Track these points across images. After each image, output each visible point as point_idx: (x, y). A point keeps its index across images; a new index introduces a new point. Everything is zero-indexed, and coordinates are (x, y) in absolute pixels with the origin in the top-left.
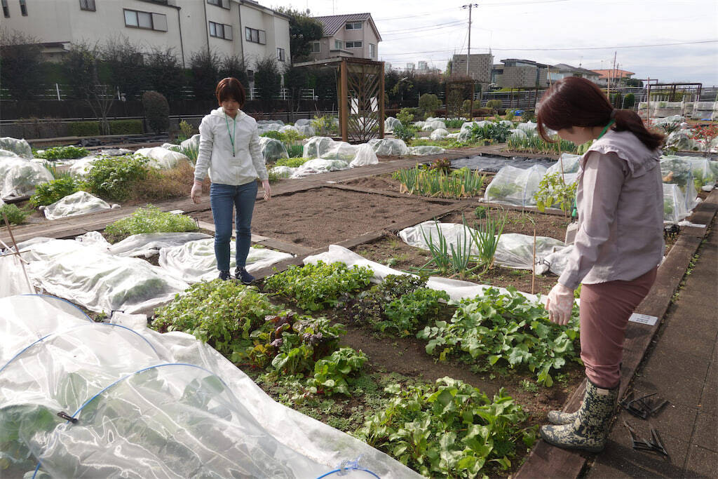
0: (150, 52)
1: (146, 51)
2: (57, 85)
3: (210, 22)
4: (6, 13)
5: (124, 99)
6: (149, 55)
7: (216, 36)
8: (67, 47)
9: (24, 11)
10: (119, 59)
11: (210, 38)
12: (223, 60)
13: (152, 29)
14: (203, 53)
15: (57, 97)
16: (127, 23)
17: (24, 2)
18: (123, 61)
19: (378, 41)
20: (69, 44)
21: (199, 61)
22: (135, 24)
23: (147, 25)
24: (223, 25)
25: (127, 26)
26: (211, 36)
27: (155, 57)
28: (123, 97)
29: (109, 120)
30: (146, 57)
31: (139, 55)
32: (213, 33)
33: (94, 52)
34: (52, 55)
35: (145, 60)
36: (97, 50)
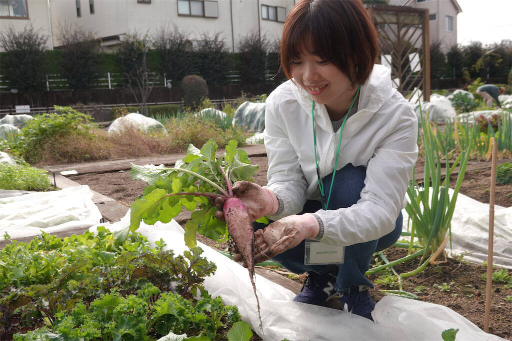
0: (199, 39)
1: (194, 37)
2: (109, 74)
3: (262, 5)
4: (79, 14)
5: (170, 85)
6: (198, 41)
7: (268, 19)
8: (122, 38)
9: (92, 10)
10: (168, 47)
11: (261, 21)
12: (272, 41)
13: (204, 16)
14: (252, 36)
15: (108, 86)
16: (180, 12)
17: (93, 2)
18: (171, 48)
19: (458, 13)
20: (124, 36)
21: (247, 44)
22: (187, 12)
23: (200, 13)
24: (276, 8)
25: (180, 15)
26: (263, 19)
27: (203, 43)
28: (169, 84)
29: (148, 105)
30: (195, 44)
31: (189, 42)
32: (265, 16)
33: (144, 40)
34: (110, 47)
35: (193, 46)
36: (147, 39)
